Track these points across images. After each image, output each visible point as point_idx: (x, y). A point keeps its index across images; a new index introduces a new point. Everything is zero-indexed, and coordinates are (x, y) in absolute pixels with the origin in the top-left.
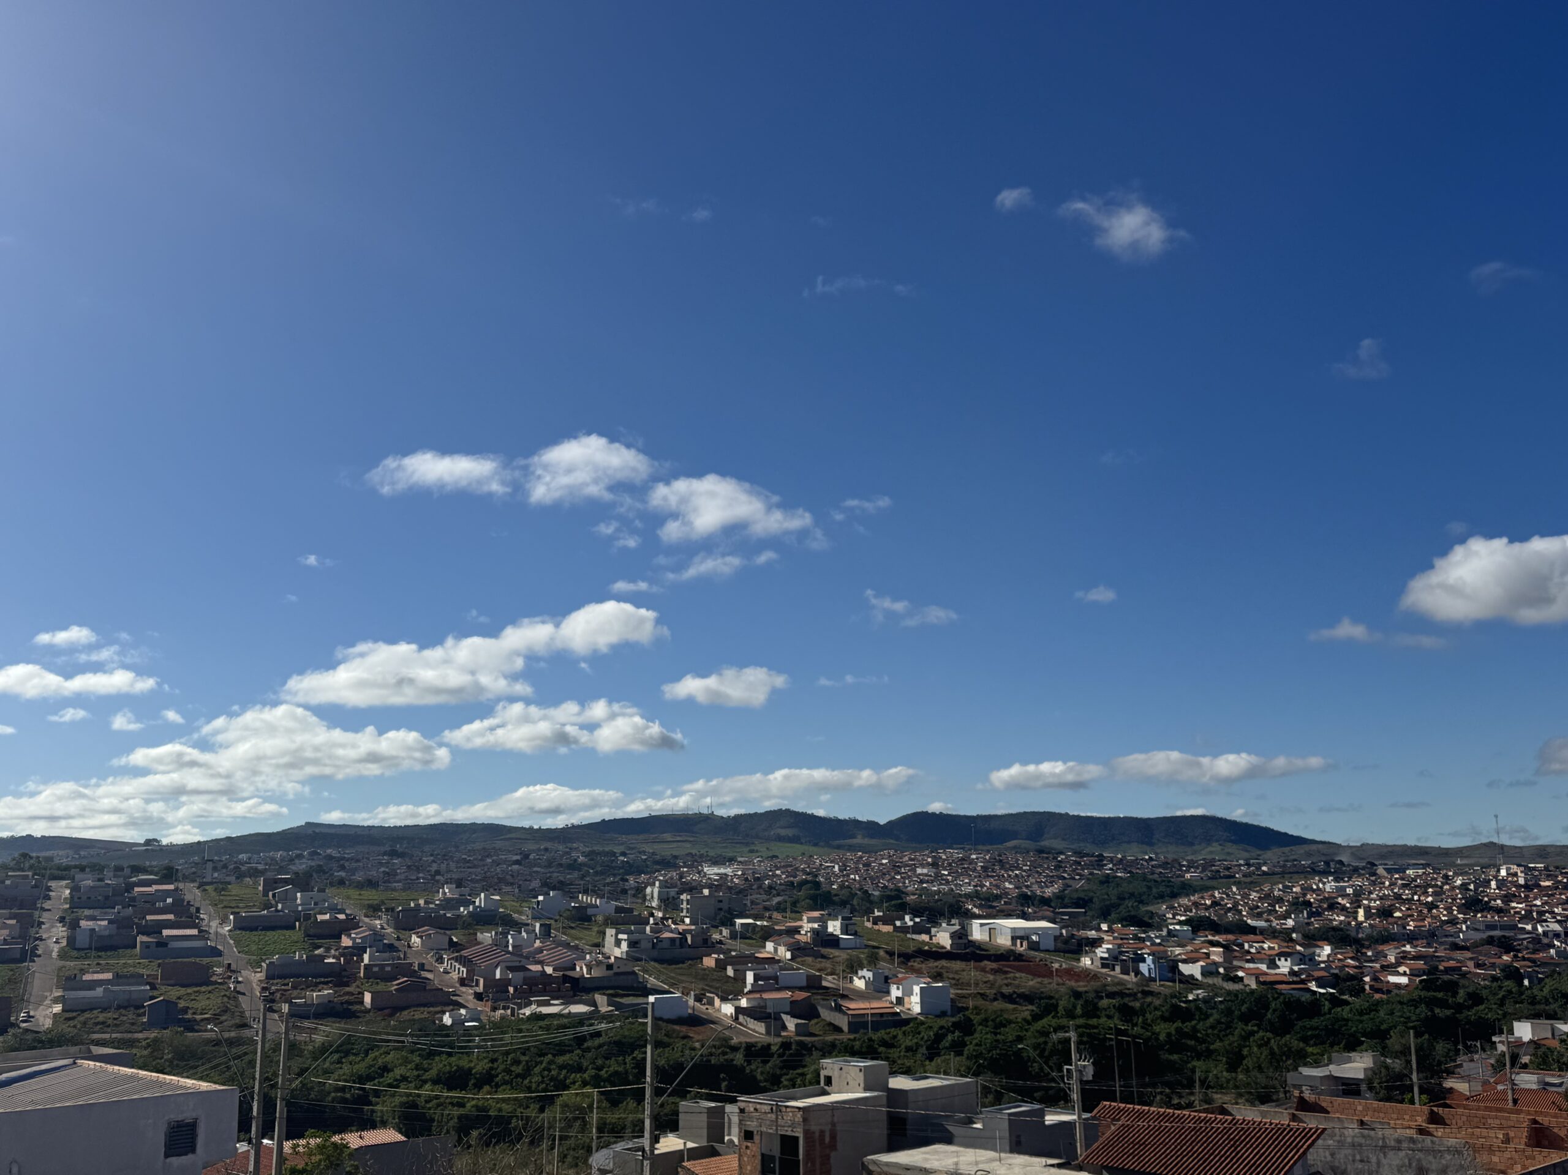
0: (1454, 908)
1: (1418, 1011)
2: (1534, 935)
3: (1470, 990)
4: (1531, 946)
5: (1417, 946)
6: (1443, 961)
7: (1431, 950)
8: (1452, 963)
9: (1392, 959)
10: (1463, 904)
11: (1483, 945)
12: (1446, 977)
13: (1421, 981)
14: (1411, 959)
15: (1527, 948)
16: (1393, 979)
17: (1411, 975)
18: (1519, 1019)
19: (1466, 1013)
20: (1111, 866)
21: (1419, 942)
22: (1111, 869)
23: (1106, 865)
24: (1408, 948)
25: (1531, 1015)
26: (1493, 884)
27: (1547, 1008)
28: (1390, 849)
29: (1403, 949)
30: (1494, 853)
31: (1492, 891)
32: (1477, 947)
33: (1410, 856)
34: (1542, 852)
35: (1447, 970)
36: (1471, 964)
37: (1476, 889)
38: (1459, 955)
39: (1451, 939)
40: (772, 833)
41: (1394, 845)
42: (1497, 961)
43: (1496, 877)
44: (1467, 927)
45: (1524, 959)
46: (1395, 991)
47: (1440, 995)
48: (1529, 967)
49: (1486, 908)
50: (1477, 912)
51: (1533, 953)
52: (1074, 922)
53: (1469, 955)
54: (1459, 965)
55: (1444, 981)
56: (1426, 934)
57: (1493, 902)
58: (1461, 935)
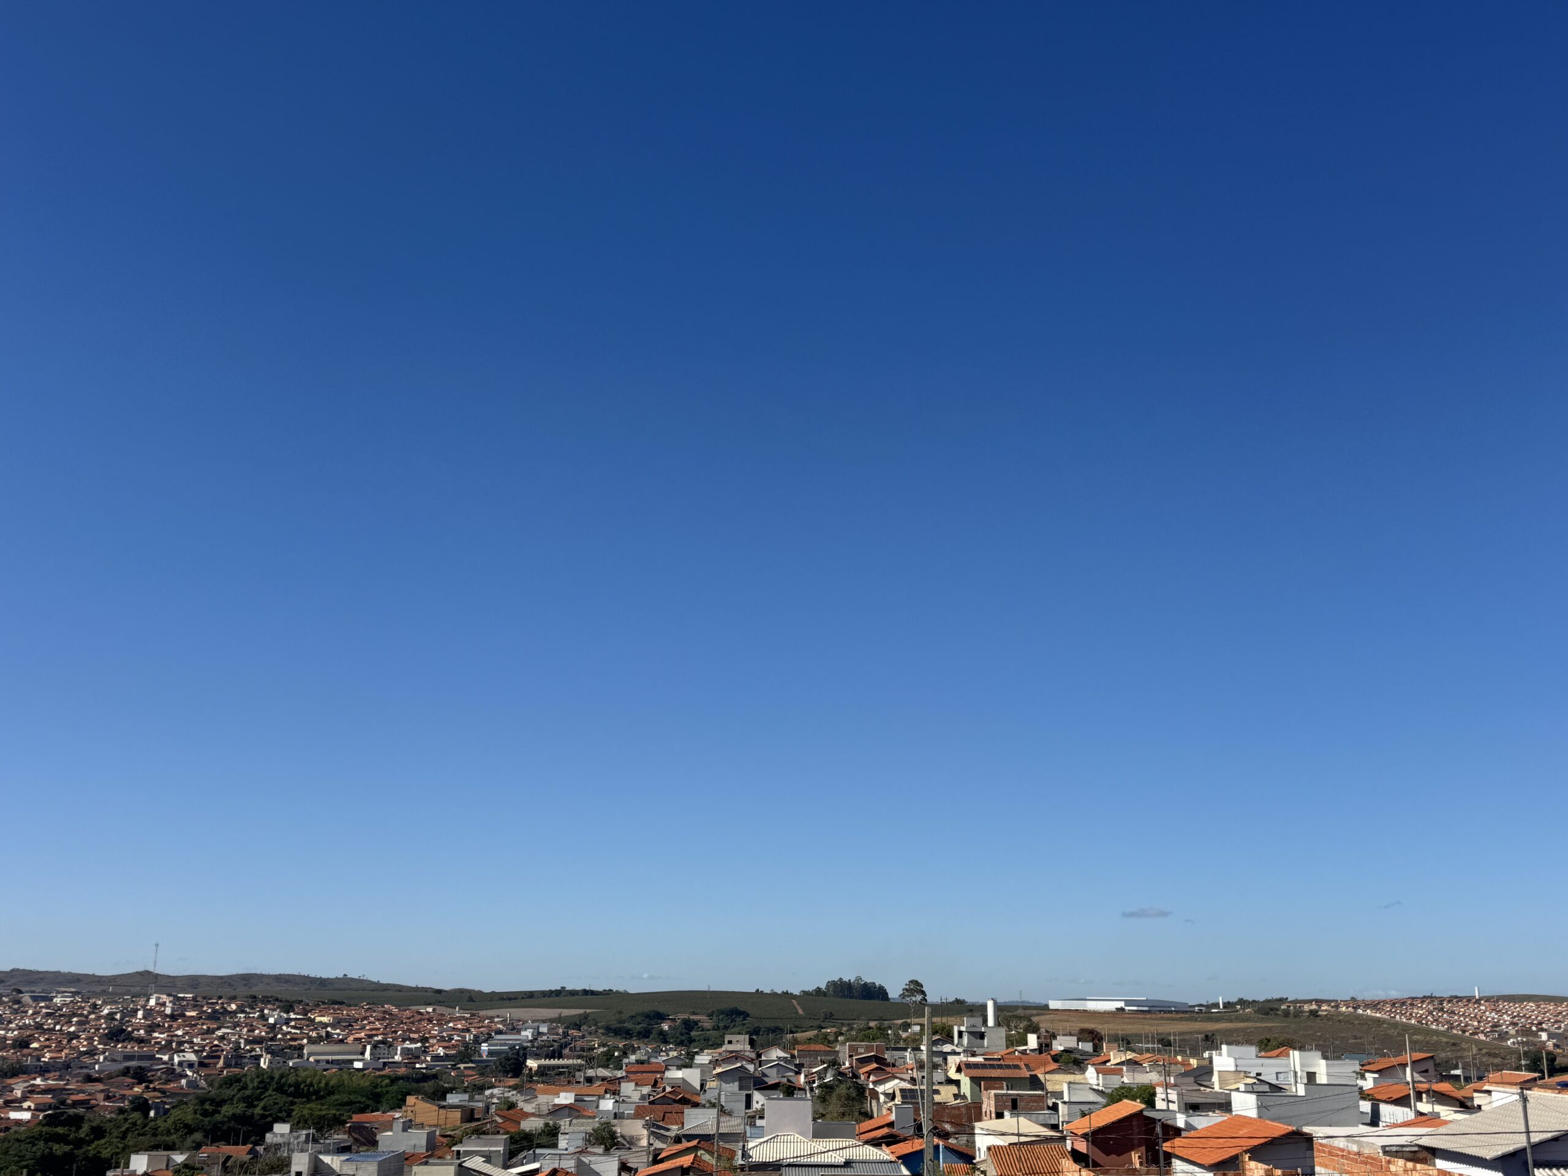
0: (96, 1038)
1: (34, 1149)
2: (169, 1066)
3: (94, 1124)
4: (164, 1076)
5: (47, 1079)
6: (72, 1094)
7: (62, 1083)
8: (81, 1097)
9: (18, 1093)
10: (106, 1035)
11: (119, 1076)
12: (72, 1111)
13: (46, 1117)
14: (39, 1093)
15: (160, 1079)
16: (14, 1115)
17: (36, 1110)
18: (137, 1152)
19: (85, 1148)
21: (51, 1075)
24: (38, 1081)
25: (151, 1147)
26: (140, 1014)
27: (167, 1139)
28: (41, 976)
29: (32, 1082)
30: (147, 982)
31: (138, 1021)
32: (112, 1078)
33: (61, 984)
34: (193, 982)
35: (75, 1104)
36: (101, 1096)
37: (122, 1018)
38: (90, 1087)
39: (85, 1071)
41: (47, 972)
42: (127, 1092)
43: (144, 1007)
44: (105, 1058)
45: (155, 1089)
46: (14, 1128)
47: (60, 1130)
48: (158, 1098)
49: (129, 1038)
50: (118, 1041)
51: (165, 1084)
53: (100, 1086)
54: (88, 1097)
55: (69, 1116)
56: (60, 1066)
57: (136, 1032)
58: (97, 1067)
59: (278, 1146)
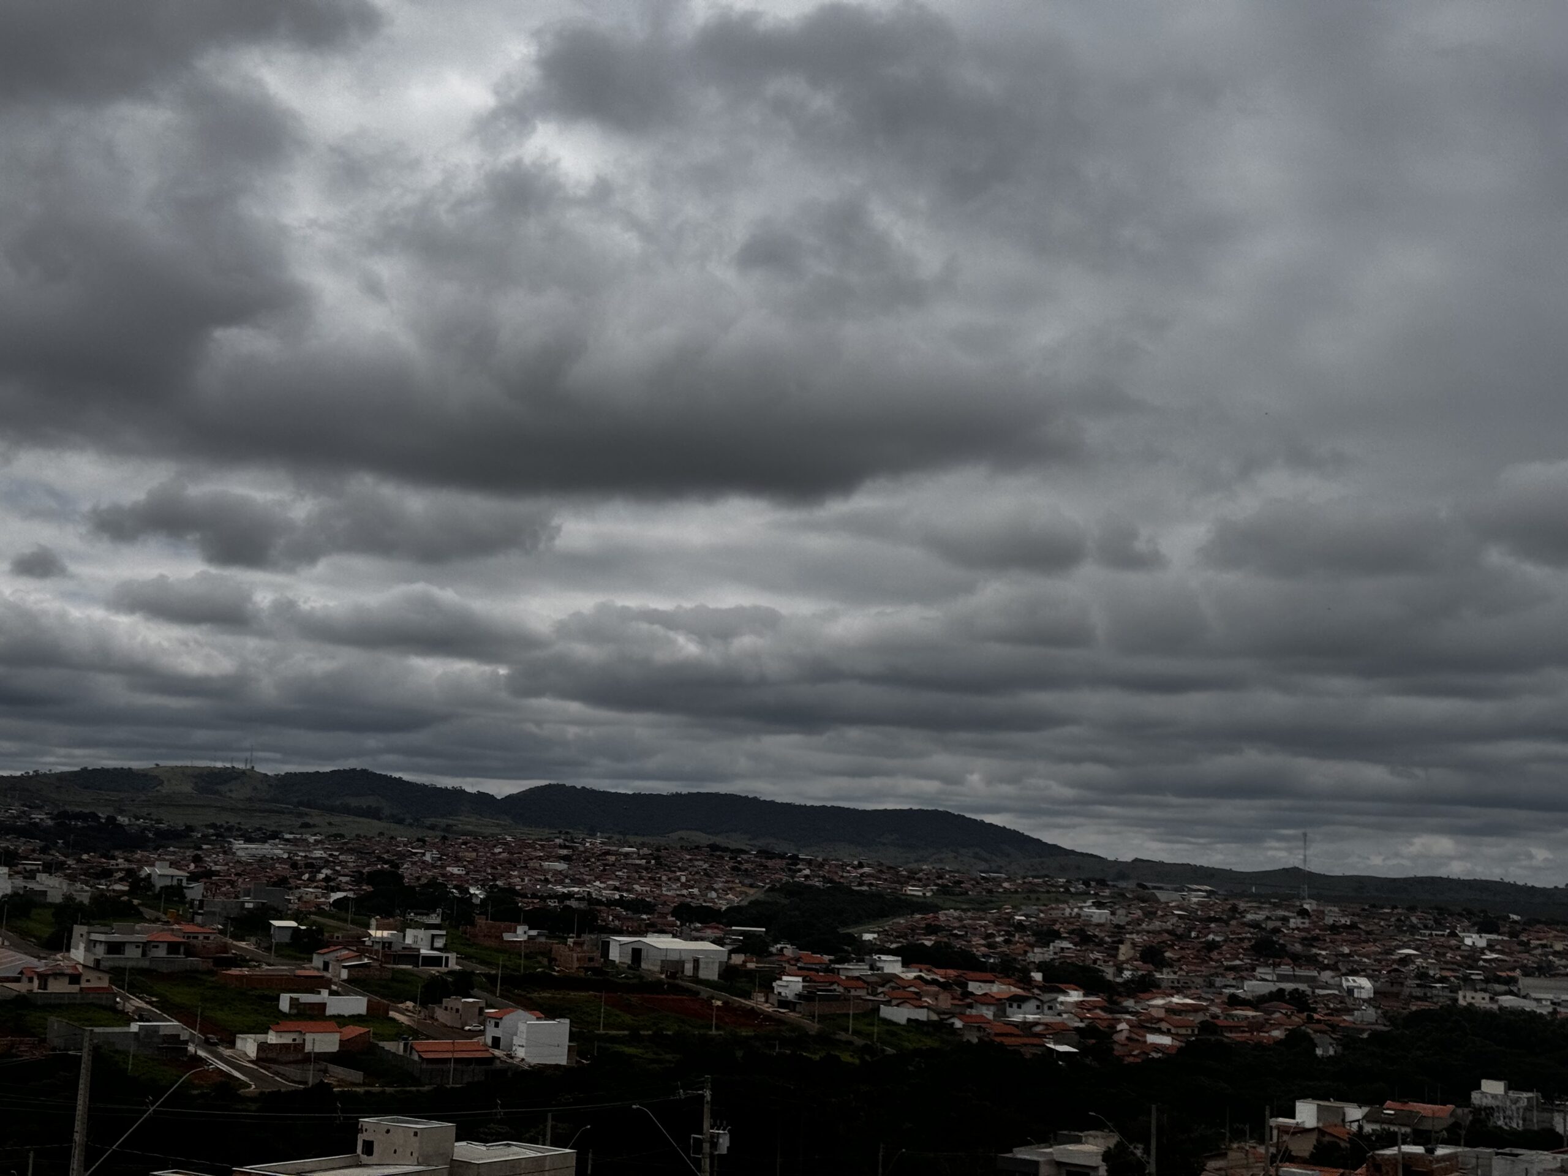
0: (1241, 950)
2: (1336, 992)
4: (1331, 1005)
5: (1187, 997)
7: (1205, 1003)
8: (1229, 1022)
9: (1154, 1012)
10: (1253, 947)
11: (1273, 1002)
13: (1188, 1044)
14: (1178, 1014)
15: (1326, 1009)
16: (1152, 1038)
17: (1177, 1035)
18: (1303, 1097)
20: (807, 872)
22: (807, 877)
23: (800, 870)
24: (1176, 999)
25: (1319, 1094)
26: (1292, 923)
28: (1167, 869)
29: (1169, 999)
30: (1297, 882)
32: (1265, 1003)
33: (1194, 879)
35: (1223, 1031)
38: (1239, 1013)
39: (1231, 991)
40: (338, 803)
41: (1173, 864)
42: (1286, 1022)
45: (1319, 1022)
46: (1154, 1055)
47: (1210, 1062)
48: (1326, 1033)
49: (1281, 953)
50: (1269, 957)
51: (1333, 1015)
52: (750, 946)
53: (1251, 1012)
54: (1238, 1025)
56: (1201, 982)
57: (1289, 945)
58: (1245, 986)
59: (1490, 1110)
